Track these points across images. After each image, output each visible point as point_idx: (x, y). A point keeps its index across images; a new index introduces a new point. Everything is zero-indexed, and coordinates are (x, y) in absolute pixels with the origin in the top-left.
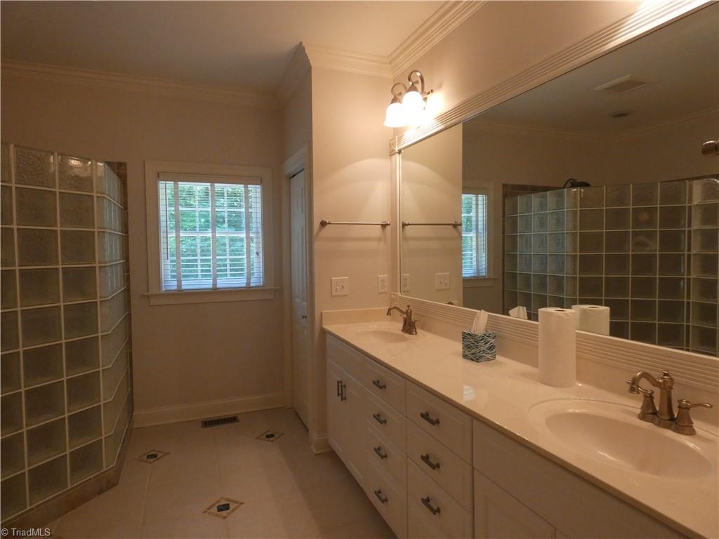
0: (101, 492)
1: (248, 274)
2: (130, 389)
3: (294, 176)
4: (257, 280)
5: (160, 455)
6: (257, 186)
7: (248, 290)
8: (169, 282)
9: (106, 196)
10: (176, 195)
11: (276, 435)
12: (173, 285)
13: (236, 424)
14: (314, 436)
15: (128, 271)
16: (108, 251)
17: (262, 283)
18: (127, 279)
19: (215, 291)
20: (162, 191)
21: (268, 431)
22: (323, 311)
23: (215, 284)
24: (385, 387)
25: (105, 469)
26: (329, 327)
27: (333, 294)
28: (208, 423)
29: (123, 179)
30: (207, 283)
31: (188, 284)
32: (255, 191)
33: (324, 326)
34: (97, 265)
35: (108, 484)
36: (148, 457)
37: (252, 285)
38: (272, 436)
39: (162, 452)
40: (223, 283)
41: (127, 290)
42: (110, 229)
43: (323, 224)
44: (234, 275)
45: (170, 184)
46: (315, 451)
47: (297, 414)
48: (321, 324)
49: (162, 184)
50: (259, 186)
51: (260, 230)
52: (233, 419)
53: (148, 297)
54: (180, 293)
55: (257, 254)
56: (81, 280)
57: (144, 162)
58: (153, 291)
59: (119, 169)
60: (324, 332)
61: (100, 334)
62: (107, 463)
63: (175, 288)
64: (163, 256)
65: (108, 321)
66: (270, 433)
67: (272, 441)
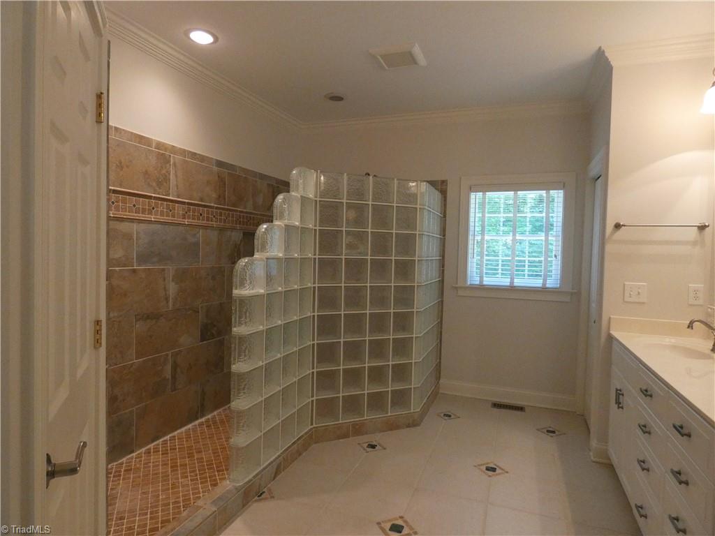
0: (409, 426)
1: (544, 276)
2: (438, 361)
3: (599, 178)
4: (553, 281)
5: (453, 417)
6: (560, 191)
7: (544, 290)
8: (473, 277)
9: (427, 208)
10: (483, 205)
11: (557, 433)
12: (476, 281)
13: (523, 413)
14: (594, 443)
15: (443, 267)
16: (427, 249)
17: (559, 285)
18: (442, 273)
19: (512, 289)
20: (472, 201)
21: (550, 427)
22: (612, 316)
23: (512, 282)
24: (651, 396)
25: (412, 411)
26: (616, 334)
27: (626, 300)
28: (497, 405)
29: (444, 193)
30: (506, 282)
31: (488, 281)
32: (558, 196)
33: (611, 332)
34: (416, 259)
35: (413, 423)
36: (445, 415)
37: (548, 286)
38: (554, 432)
39: (455, 415)
40: (518, 282)
41: (442, 282)
42: (428, 232)
43: (618, 226)
44: (532, 275)
45: (480, 194)
46: (592, 458)
47: (586, 422)
48: (609, 328)
49: (473, 195)
50: (562, 191)
51: (560, 234)
52: (521, 409)
53: (456, 288)
54: (482, 287)
55: (556, 256)
56: (405, 269)
57: (460, 178)
58: (460, 284)
59: (441, 187)
60: (611, 338)
61: (415, 310)
62: (415, 407)
63: (478, 283)
64: (470, 256)
65: (423, 302)
66: (551, 429)
67: (552, 437)
